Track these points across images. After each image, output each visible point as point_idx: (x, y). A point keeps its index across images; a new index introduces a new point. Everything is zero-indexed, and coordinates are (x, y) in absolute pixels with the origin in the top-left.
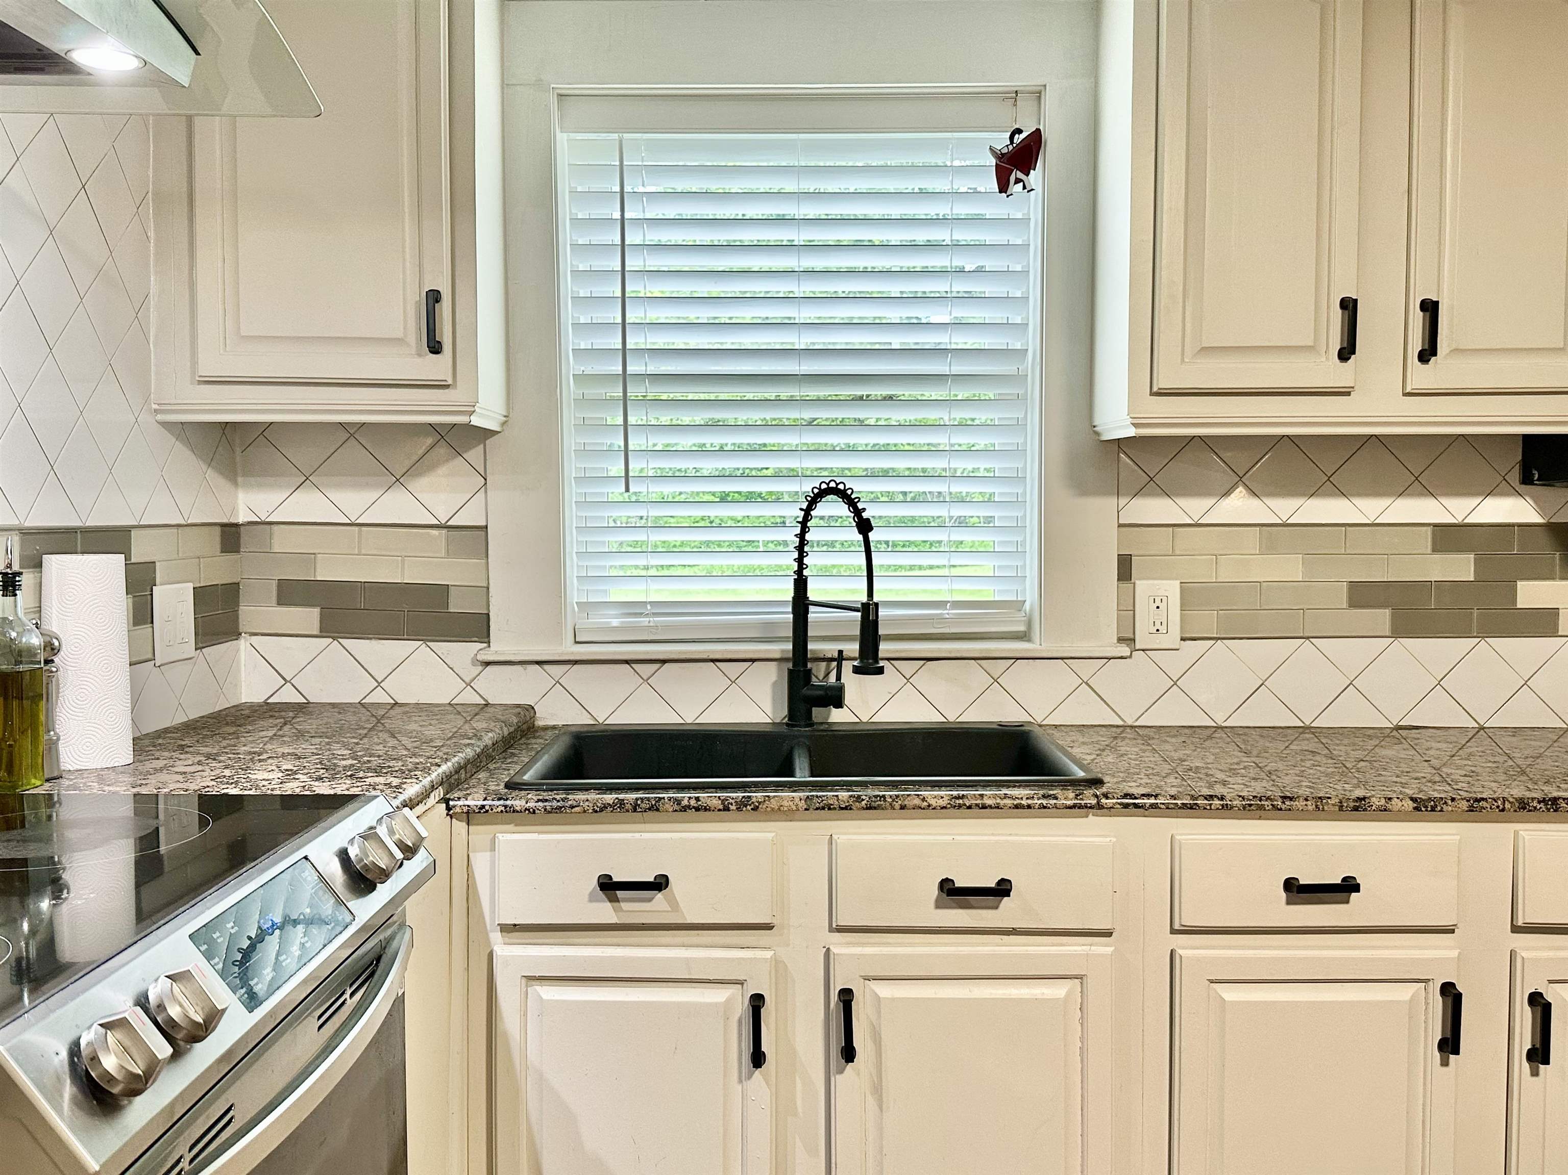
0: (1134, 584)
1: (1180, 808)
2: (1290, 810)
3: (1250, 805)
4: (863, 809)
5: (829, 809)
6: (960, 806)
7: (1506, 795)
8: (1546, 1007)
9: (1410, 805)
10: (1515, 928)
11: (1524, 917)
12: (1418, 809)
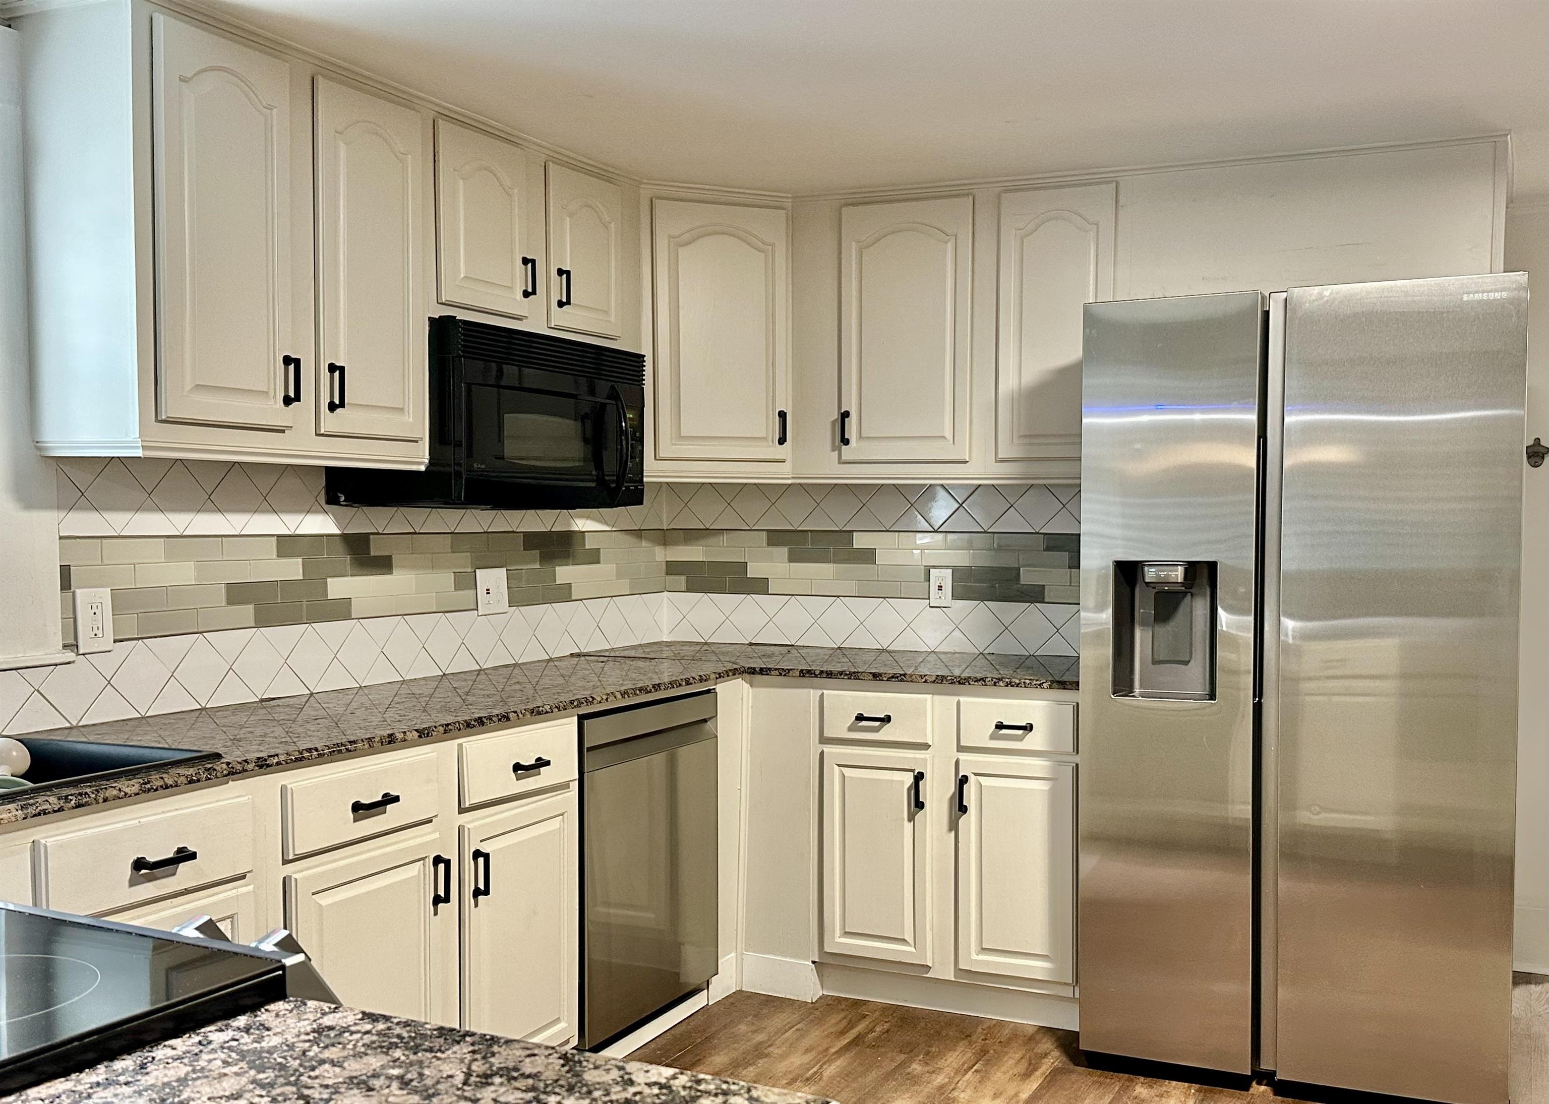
0: (74, 593)
1: (295, 761)
3: (334, 751)
4: (74, 808)
5: (45, 814)
6: (149, 790)
7: (460, 719)
8: (486, 857)
9: (416, 734)
10: (462, 810)
11: (469, 801)
12: (420, 737)
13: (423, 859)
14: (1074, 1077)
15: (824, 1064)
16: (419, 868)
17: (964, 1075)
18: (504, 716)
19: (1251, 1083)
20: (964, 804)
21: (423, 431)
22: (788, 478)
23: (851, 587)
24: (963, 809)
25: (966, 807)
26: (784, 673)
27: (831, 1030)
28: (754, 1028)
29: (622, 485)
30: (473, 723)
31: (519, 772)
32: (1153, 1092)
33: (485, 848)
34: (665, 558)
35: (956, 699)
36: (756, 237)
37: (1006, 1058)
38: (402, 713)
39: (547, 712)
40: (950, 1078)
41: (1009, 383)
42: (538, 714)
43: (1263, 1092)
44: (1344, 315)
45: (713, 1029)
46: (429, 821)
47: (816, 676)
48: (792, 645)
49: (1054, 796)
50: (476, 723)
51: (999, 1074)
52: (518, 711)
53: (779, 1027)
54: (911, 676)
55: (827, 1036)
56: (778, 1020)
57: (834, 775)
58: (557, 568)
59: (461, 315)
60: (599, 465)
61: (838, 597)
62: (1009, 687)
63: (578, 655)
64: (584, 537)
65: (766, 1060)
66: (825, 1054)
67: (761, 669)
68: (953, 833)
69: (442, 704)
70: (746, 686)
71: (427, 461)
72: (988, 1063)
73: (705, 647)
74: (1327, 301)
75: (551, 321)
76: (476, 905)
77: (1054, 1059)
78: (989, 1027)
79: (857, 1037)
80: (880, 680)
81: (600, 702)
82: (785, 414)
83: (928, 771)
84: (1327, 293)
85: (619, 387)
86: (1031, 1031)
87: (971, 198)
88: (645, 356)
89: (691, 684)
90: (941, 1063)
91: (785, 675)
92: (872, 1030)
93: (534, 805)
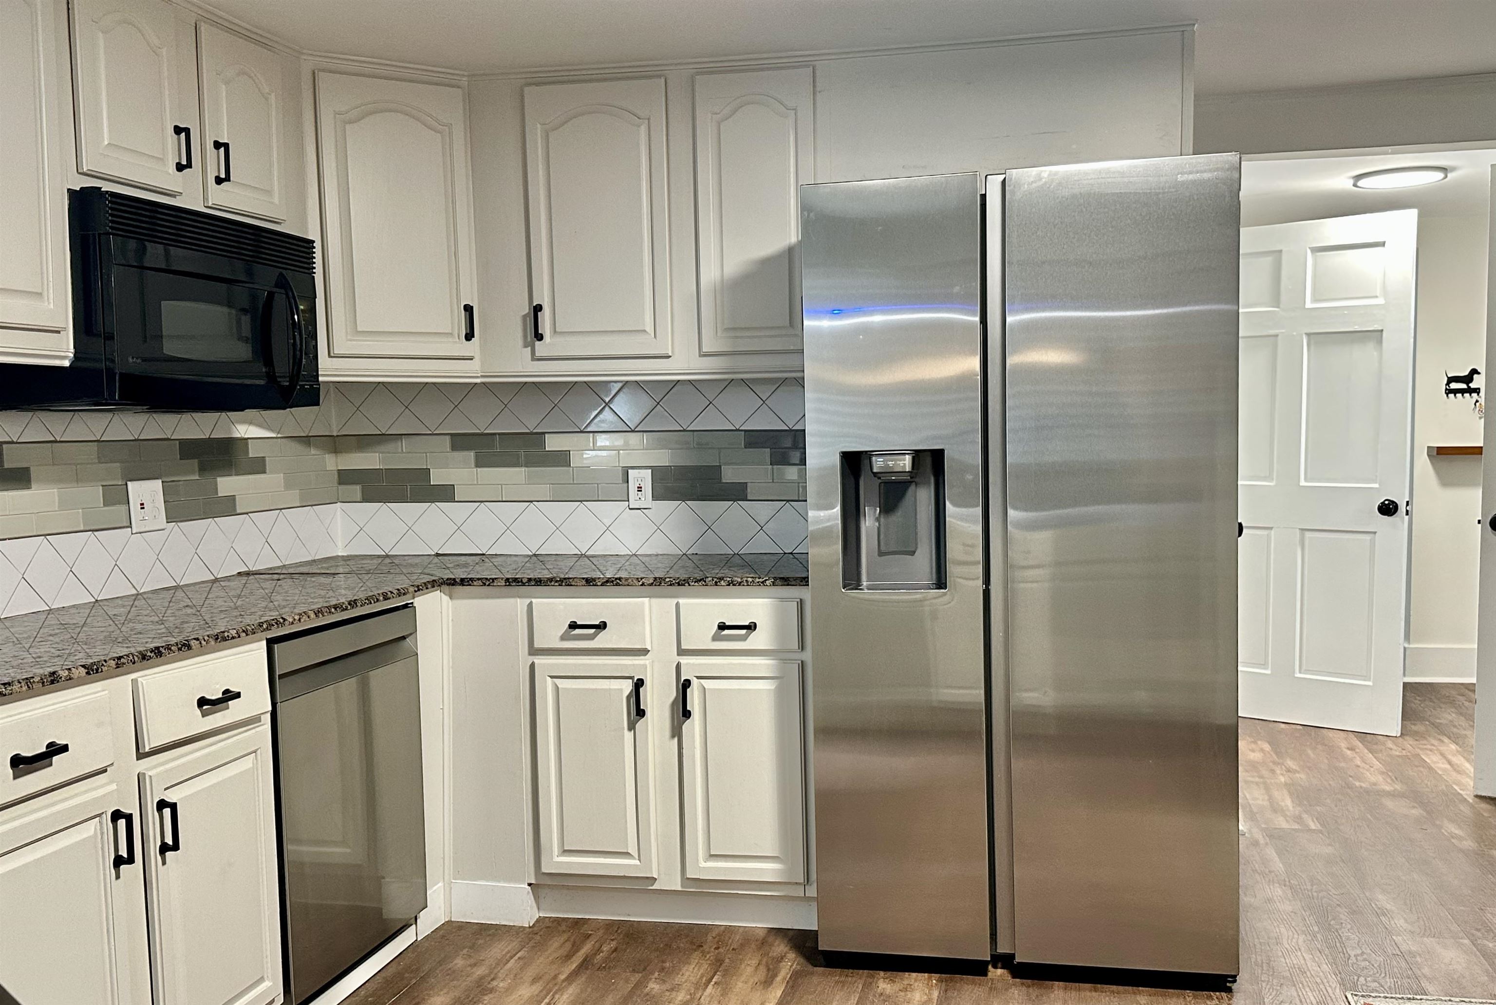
2: (11, 694)
7: (133, 650)
8: (173, 807)
9: (83, 671)
10: (141, 755)
11: (149, 744)
12: (88, 673)
13: (99, 815)
14: (815, 979)
15: (556, 993)
16: (96, 826)
17: (705, 990)
18: (184, 645)
19: (988, 967)
20: (688, 709)
21: (66, 319)
22: (477, 377)
23: (544, 490)
24: (687, 714)
25: (689, 712)
26: (487, 582)
27: (556, 955)
28: (472, 961)
29: (297, 384)
30: (149, 654)
31: (205, 707)
32: (897, 986)
33: (171, 797)
34: (337, 466)
35: (675, 601)
36: (430, 116)
37: (743, 966)
38: (60, 646)
39: (233, 638)
40: (691, 994)
41: (710, 274)
42: (222, 639)
43: (1001, 975)
44: (1062, 197)
45: (426, 968)
46: (104, 771)
47: (524, 584)
48: (484, 554)
49: (781, 694)
50: (152, 655)
51: (740, 984)
52: (201, 638)
53: (499, 958)
54: (627, 579)
55: (552, 962)
56: (497, 950)
57: (546, 688)
58: (219, 479)
59: (106, 187)
60: (269, 362)
61: (531, 502)
62: (731, 587)
63: (248, 574)
64: (247, 444)
65: (491, 996)
66: (554, 982)
67: (462, 580)
68: (676, 739)
69: (105, 634)
70: (445, 598)
71: (72, 355)
72: (726, 973)
73: (388, 561)
74: (1046, 183)
75: (207, 200)
76: (164, 863)
77: (791, 962)
78: (719, 935)
79: (585, 960)
80: (593, 585)
81: (292, 623)
82: (472, 307)
83: (648, 678)
84: (1045, 175)
85: (289, 275)
86: (762, 934)
87: (663, 80)
88: (314, 242)
89: (389, 598)
90: (678, 979)
91: (489, 585)
92: (599, 950)
93: (222, 744)
